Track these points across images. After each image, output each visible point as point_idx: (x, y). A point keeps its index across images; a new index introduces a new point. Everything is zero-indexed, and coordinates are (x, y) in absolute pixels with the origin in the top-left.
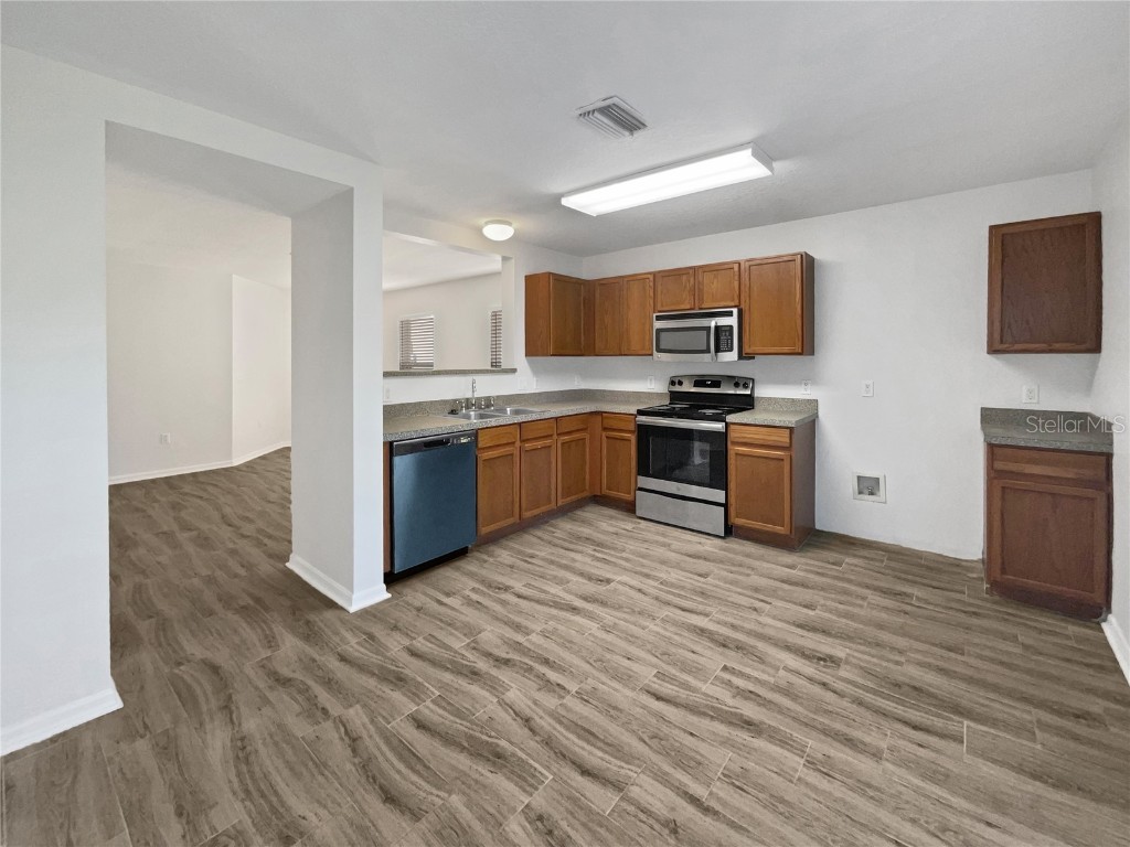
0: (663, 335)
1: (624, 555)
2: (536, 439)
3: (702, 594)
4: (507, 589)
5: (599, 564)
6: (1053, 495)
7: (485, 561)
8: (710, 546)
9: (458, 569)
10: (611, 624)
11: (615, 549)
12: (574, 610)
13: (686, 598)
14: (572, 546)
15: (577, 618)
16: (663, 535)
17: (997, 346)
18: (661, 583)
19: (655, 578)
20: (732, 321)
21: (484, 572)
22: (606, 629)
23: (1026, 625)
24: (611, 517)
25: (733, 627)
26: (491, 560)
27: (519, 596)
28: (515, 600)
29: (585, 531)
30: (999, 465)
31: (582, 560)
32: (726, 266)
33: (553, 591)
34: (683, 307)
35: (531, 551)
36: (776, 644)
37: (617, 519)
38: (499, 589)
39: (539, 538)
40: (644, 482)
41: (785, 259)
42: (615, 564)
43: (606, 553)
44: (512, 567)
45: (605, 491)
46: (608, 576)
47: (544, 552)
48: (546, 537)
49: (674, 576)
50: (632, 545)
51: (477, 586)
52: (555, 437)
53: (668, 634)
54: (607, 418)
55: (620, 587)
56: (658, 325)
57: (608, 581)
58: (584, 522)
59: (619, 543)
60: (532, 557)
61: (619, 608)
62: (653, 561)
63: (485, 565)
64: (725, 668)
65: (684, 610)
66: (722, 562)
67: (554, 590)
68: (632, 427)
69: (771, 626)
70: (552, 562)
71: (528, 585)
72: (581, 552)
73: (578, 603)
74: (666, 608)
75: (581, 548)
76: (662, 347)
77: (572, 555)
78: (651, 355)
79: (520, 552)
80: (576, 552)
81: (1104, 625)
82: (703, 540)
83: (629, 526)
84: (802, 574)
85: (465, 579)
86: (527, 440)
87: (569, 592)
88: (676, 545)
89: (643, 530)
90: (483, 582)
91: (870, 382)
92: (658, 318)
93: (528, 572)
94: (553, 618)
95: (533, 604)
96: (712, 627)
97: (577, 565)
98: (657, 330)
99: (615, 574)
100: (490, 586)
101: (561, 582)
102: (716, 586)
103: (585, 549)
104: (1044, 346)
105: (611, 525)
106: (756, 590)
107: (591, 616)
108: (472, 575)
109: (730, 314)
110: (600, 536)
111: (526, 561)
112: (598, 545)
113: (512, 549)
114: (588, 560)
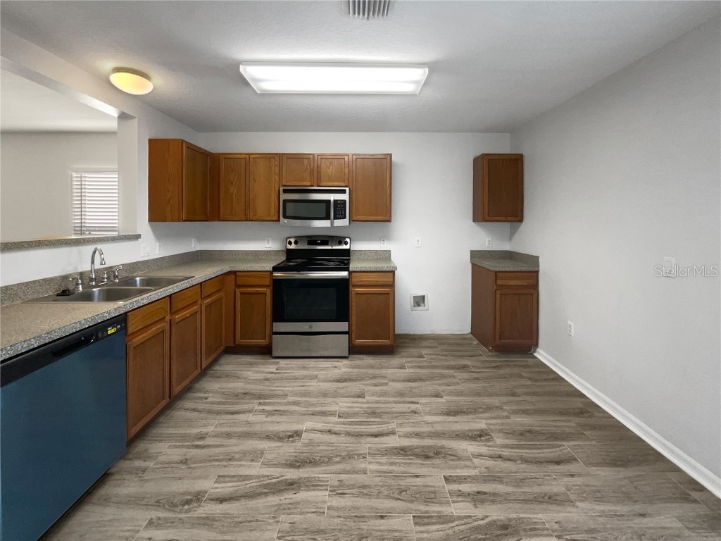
0: (288, 205)
1: (291, 399)
2: (184, 308)
3: (374, 413)
4: (198, 497)
5: (275, 418)
6: (519, 294)
7: (144, 470)
8: (343, 367)
9: (107, 501)
10: (336, 483)
11: (277, 396)
12: (292, 485)
13: (367, 423)
14: (237, 408)
15: (303, 495)
16: (304, 368)
17: (487, 218)
18: (339, 417)
19: (332, 414)
20: (345, 197)
21: (151, 488)
22: (338, 491)
23: (515, 365)
24: (251, 364)
25: (417, 435)
26: (151, 464)
27: (221, 500)
28: (218, 509)
29: (238, 386)
30: (499, 282)
31: (256, 419)
32: (339, 157)
33: (253, 472)
34: (305, 183)
35: (195, 431)
36: (451, 438)
37: (256, 364)
38: (188, 502)
39: (194, 410)
40: (281, 326)
41: (380, 157)
42: (291, 413)
43: (273, 404)
44: (185, 462)
45: (239, 341)
46: (295, 427)
47: (211, 426)
48: (200, 406)
49: (343, 405)
50: (289, 387)
51: (154, 514)
52: (200, 301)
53: (386, 468)
54: (239, 276)
55: (312, 435)
56: (284, 197)
57: (297, 434)
58: (228, 376)
59: (278, 388)
60: (202, 438)
61: (328, 460)
62: (316, 397)
63: (146, 476)
64: (447, 479)
65: (376, 436)
66: (362, 379)
67: (255, 469)
68: (267, 281)
69: (436, 422)
70: (228, 435)
71: (221, 478)
72: (250, 411)
73: (292, 474)
74: (363, 440)
75: (246, 407)
76: (287, 215)
77: (242, 417)
78: (278, 220)
79: (184, 437)
80: (244, 412)
81: (536, 354)
82: (336, 364)
83: (273, 368)
84: (411, 370)
85: (128, 513)
86: (176, 312)
87: (268, 464)
88: (322, 374)
89: (285, 369)
90: (158, 504)
91: (420, 239)
92: (285, 191)
93: (211, 459)
94: (280, 509)
95: (243, 502)
96: (406, 442)
97: (257, 428)
98: (284, 200)
99: (298, 422)
100: (173, 506)
101: (255, 456)
102: (377, 402)
103: (251, 406)
104: (504, 218)
105: (258, 372)
106: (402, 395)
107: (311, 484)
108: (134, 501)
109: (344, 192)
110: (254, 387)
111: (197, 447)
112: (260, 398)
113: (170, 437)
114: (262, 418)
